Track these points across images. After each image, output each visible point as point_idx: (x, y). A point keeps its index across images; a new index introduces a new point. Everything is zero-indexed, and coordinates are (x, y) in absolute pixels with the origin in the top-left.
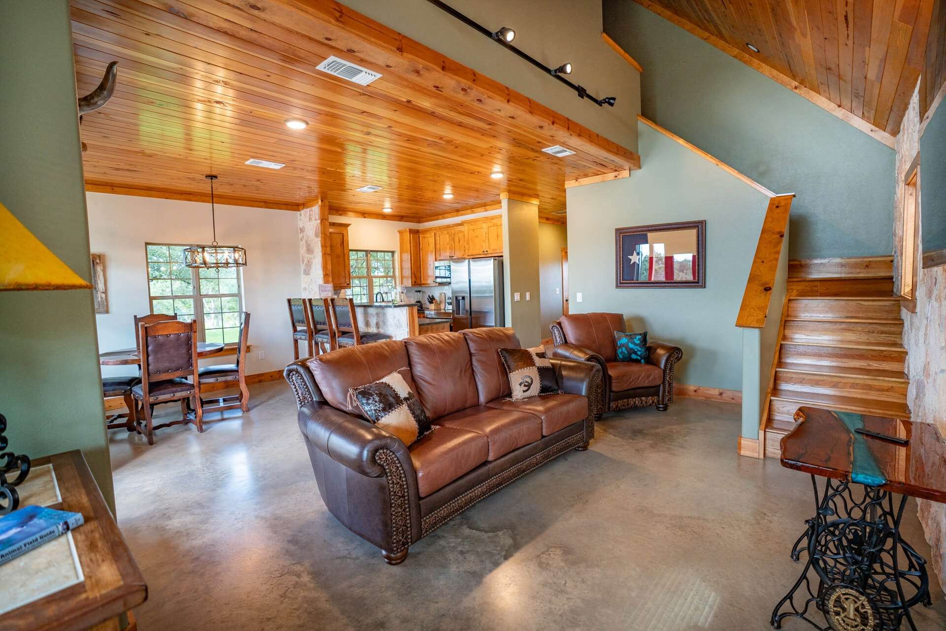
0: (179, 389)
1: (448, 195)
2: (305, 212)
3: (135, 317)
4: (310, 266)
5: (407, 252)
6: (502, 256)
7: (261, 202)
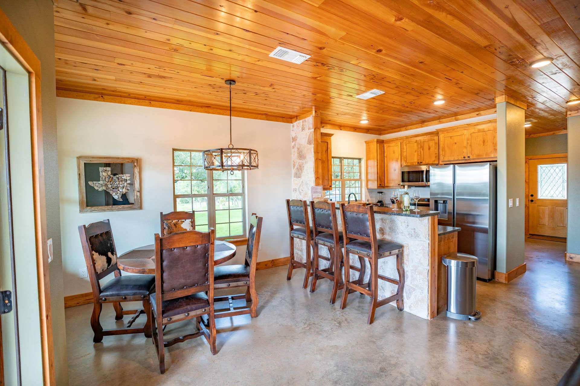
0: (194, 306)
1: (439, 102)
2: (298, 124)
3: (161, 213)
4: (301, 169)
5: (374, 159)
6: (496, 161)
7: (262, 114)
